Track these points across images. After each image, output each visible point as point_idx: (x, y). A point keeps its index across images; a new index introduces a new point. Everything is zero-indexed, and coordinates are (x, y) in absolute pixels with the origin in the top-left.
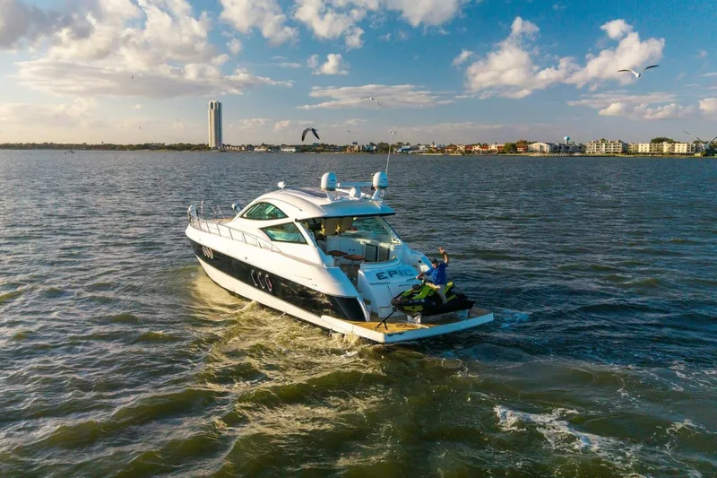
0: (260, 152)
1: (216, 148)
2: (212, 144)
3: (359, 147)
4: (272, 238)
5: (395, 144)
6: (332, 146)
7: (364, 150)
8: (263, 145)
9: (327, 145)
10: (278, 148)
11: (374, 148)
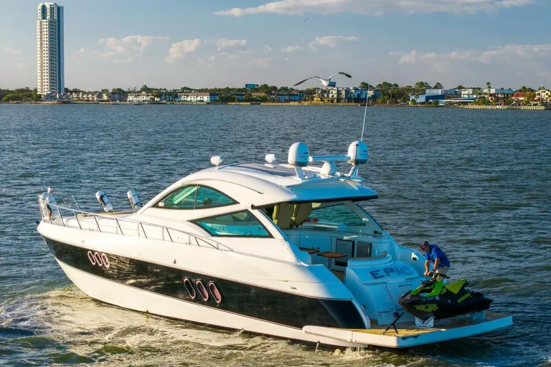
0: (140, 104)
1: (50, 97)
2: (44, 88)
3: (339, 92)
4: (212, 233)
5: (413, 85)
6: (285, 89)
7: (349, 98)
8: (146, 90)
9: (275, 88)
10: (173, 95)
11: (370, 93)
